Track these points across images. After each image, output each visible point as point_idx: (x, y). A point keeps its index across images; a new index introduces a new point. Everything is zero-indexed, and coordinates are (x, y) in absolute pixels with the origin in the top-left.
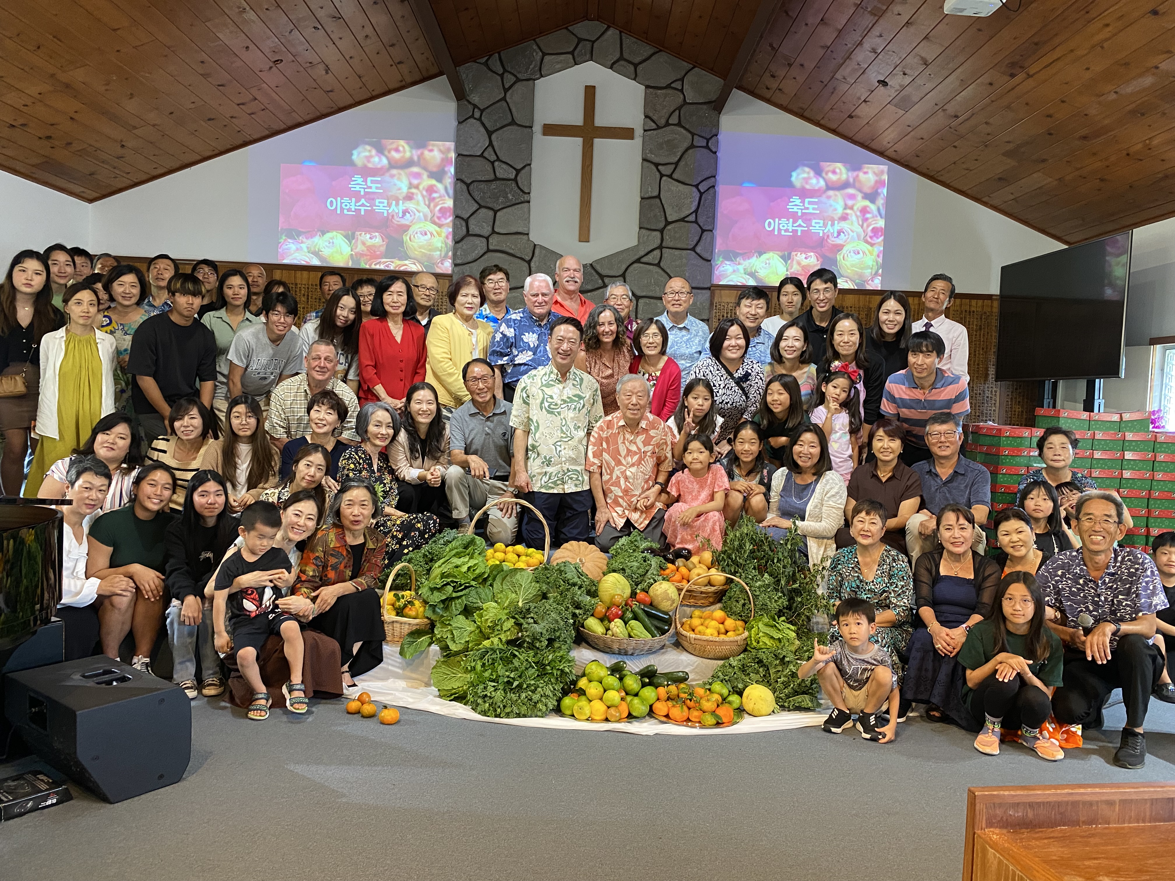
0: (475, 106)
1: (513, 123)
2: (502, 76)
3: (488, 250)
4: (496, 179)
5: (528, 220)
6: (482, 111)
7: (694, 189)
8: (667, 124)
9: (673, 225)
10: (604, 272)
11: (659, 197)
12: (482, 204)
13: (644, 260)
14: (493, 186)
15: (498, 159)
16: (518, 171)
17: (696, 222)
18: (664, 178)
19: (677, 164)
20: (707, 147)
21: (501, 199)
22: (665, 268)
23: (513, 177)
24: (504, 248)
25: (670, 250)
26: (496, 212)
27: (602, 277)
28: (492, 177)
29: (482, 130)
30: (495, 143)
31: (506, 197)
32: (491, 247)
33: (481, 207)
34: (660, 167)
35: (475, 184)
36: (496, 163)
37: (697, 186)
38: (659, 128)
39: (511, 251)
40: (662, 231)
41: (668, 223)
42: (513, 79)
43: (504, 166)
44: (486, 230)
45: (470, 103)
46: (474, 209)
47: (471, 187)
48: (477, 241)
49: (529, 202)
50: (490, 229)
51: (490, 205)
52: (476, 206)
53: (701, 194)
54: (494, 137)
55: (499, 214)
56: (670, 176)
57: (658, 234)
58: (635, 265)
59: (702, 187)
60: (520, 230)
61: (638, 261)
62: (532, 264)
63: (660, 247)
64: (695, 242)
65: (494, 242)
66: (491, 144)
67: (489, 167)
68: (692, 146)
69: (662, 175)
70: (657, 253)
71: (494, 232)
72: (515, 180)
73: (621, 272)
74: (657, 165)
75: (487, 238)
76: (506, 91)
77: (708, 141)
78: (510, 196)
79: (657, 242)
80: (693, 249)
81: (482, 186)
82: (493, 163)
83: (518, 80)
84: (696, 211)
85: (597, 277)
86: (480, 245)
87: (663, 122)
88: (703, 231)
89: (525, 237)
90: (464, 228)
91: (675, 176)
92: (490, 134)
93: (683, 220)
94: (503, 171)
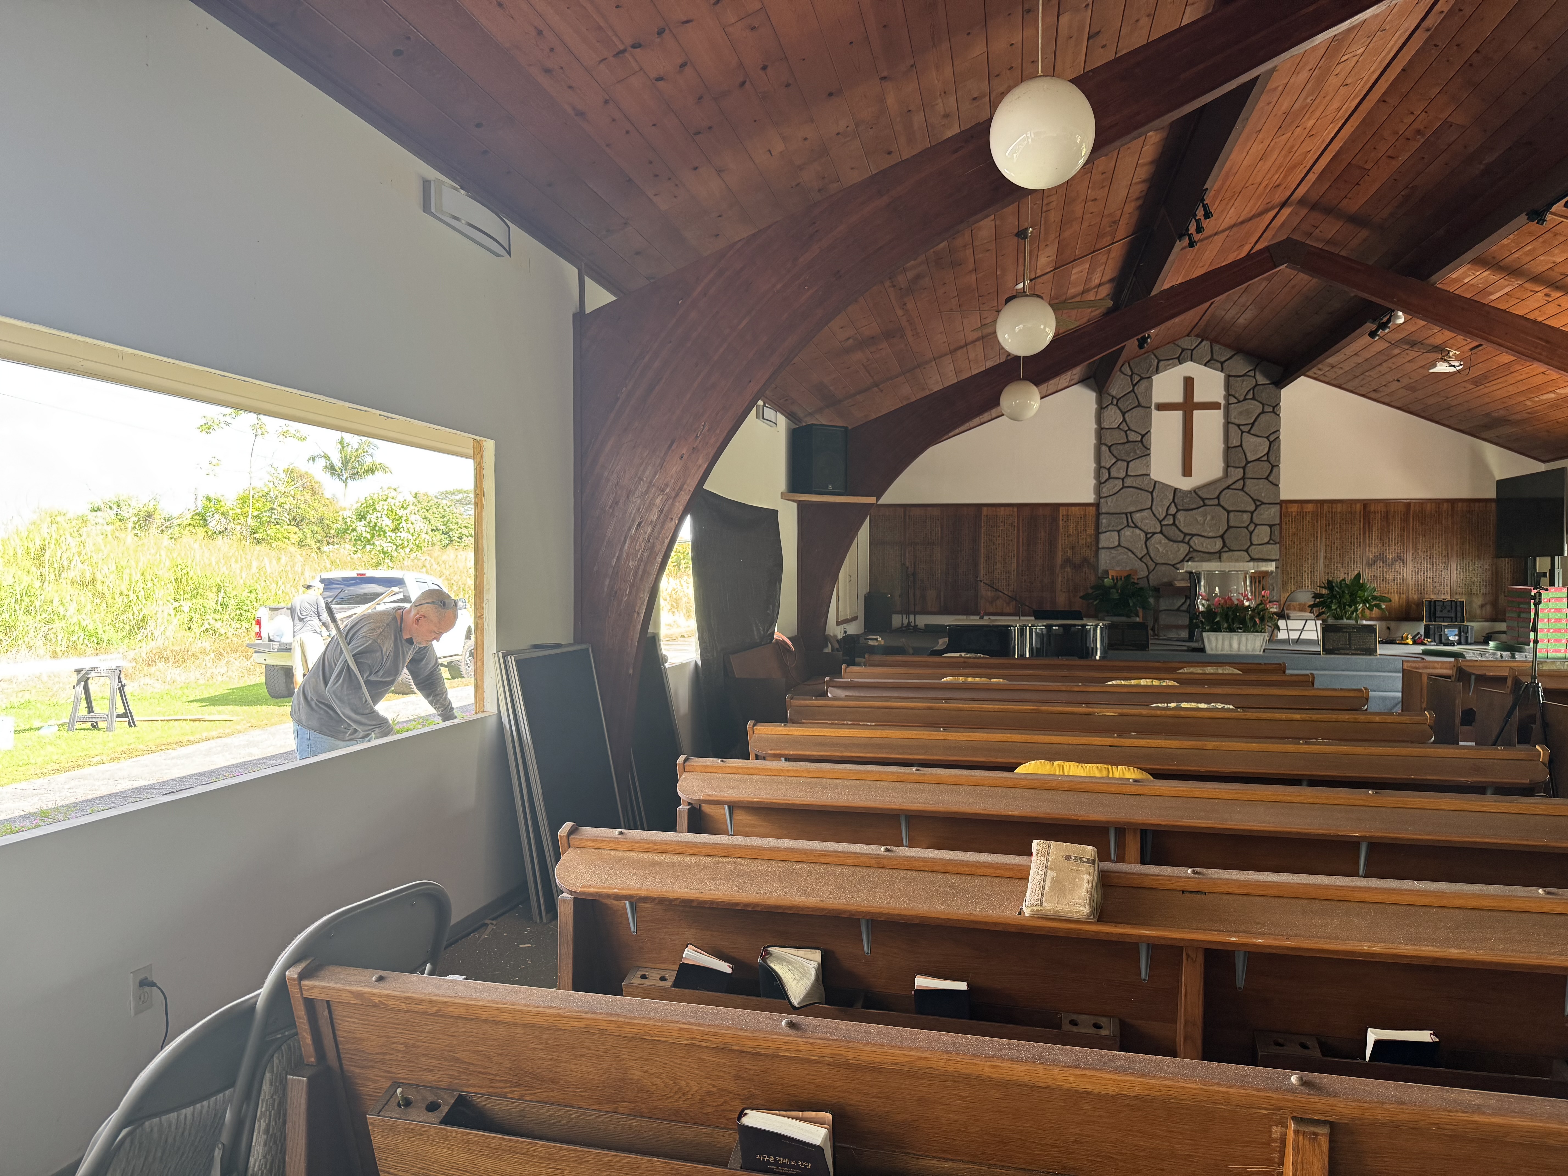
0: (1113, 397)
1: (1139, 405)
2: (1131, 377)
3: (1123, 487)
4: (1128, 442)
5: (1148, 466)
6: (1118, 400)
7: (1266, 440)
8: (1245, 399)
9: (1251, 464)
10: (1204, 496)
11: (1241, 446)
12: (1119, 458)
13: (1233, 487)
14: (1127, 446)
15: (1129, 429)
16: (1143, 436)
17: (1268, 460)
18: (1244, 434)
19: (1253, 424)
20: (1273, 412)
21: (1132, 454)
22: (1247, 491)
23: (1139, 439)
24: (1134, 485)
25: (1250, 480)
26: (1128, 463)
27: (1203, 500)
28: (1126, 441)
29: (1118, 411)
30: (1127, 419)
31: (1135, 452)
32: (1125, 485)
33: (1118, 460)
34: (1241, 427)
35: (1114, 446)
36: (1128, 432)
37: (1267, 438)
38: (1239, 402)
39: (1139, 486)
40: (1244, 468)
41: (1248, 462)
42: (1139, 378)
43: (1133, 433)
44: (1122, 474)
45: (1109, 395)
46: (1114, 461)
47: (1112, 448)
48: (1116, 482)
49: (1149, 454)
50: (1125, 473)
51: (1123, 458)
52: (1114, 460)
53: (1271, 443)
54: (1126, 415)
55: (1131, 463)
56: (1249, 432)
57: (1241, 470)
58: (1226, 491)
59: (1272, 438)
60: (1144, 473)
61: (1228, 488)
62: (1154, 494)
63: (1243, 478)
64: (1267, 474)
65: (1129, 481)
66: (1124, 420)
67: (1123, 434)
68: (1263, 412)
69: (1242, 432)
70: (1241, 482)
71: (1127, 475)
72: (1141, 441)
73: (1216, 495)
74: (1239, 426)
75: (1123, 479)
76: (1134, 386)
77: (1274, 409)
78: (1138, 452)
79: (1241, 475)
80: (1267, 478)
81: (1119, 447)
82: (1126, 432)
83: (1142, 379)
84: (1268, 453)
85: (1199, 499)
86: (1119, 484)
87: (1242, 398)
88: (1273, 467)
89: (1148, 477)
90: (1107, 474)
91: (1252, 432)
92: (1124, 414)
93: (1258, 460)
94: (1133, 436)
